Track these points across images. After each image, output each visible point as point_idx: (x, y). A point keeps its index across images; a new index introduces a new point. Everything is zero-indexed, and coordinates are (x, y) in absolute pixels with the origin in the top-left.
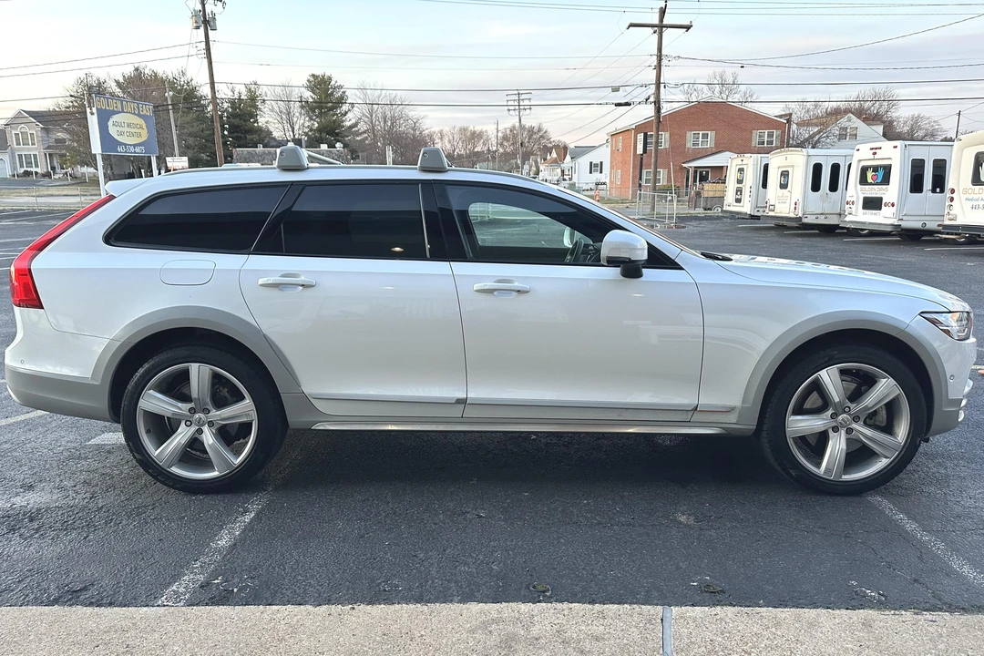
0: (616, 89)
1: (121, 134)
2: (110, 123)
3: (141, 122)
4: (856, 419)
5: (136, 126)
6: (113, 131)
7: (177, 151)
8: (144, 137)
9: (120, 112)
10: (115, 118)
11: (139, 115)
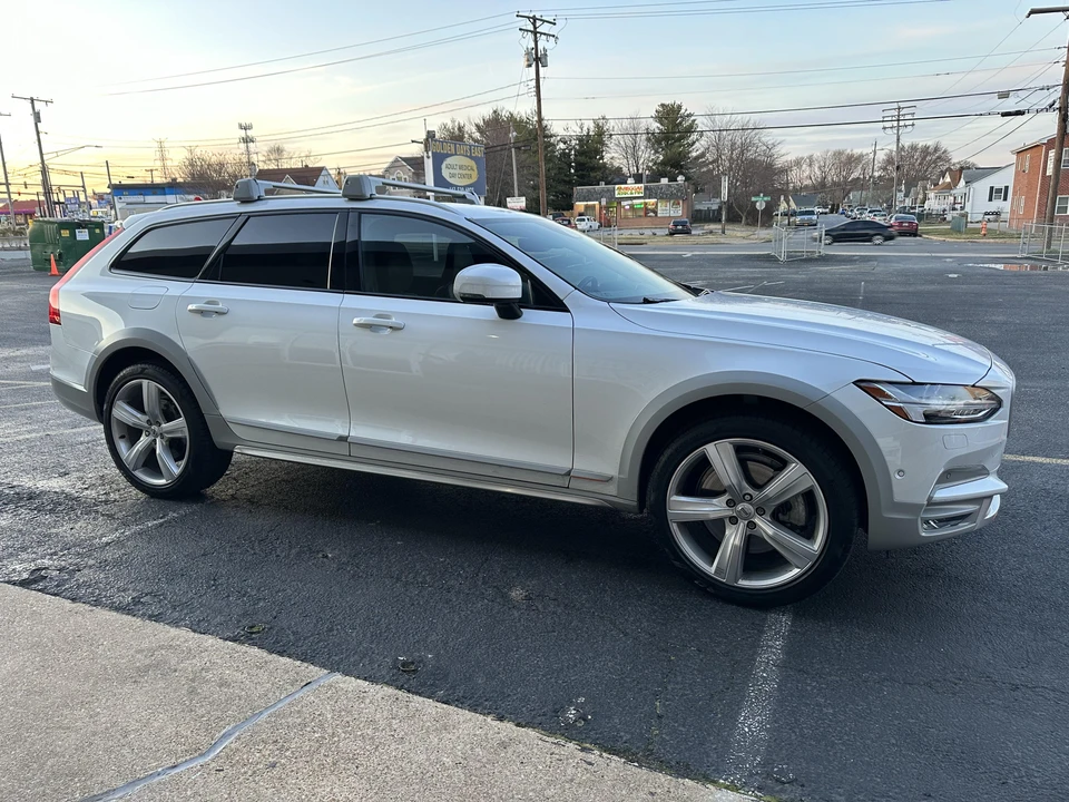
0: (1004, 95)
1: (453, 176)
2: (443, 166)
3: (473, 163)
4: (760, 511)
5: (467, 168)
6: (445, 173)
7: (516, 191)
8: (474, 179)
9: (452, 155)
10: (449, 161)
11: (471, 157)
